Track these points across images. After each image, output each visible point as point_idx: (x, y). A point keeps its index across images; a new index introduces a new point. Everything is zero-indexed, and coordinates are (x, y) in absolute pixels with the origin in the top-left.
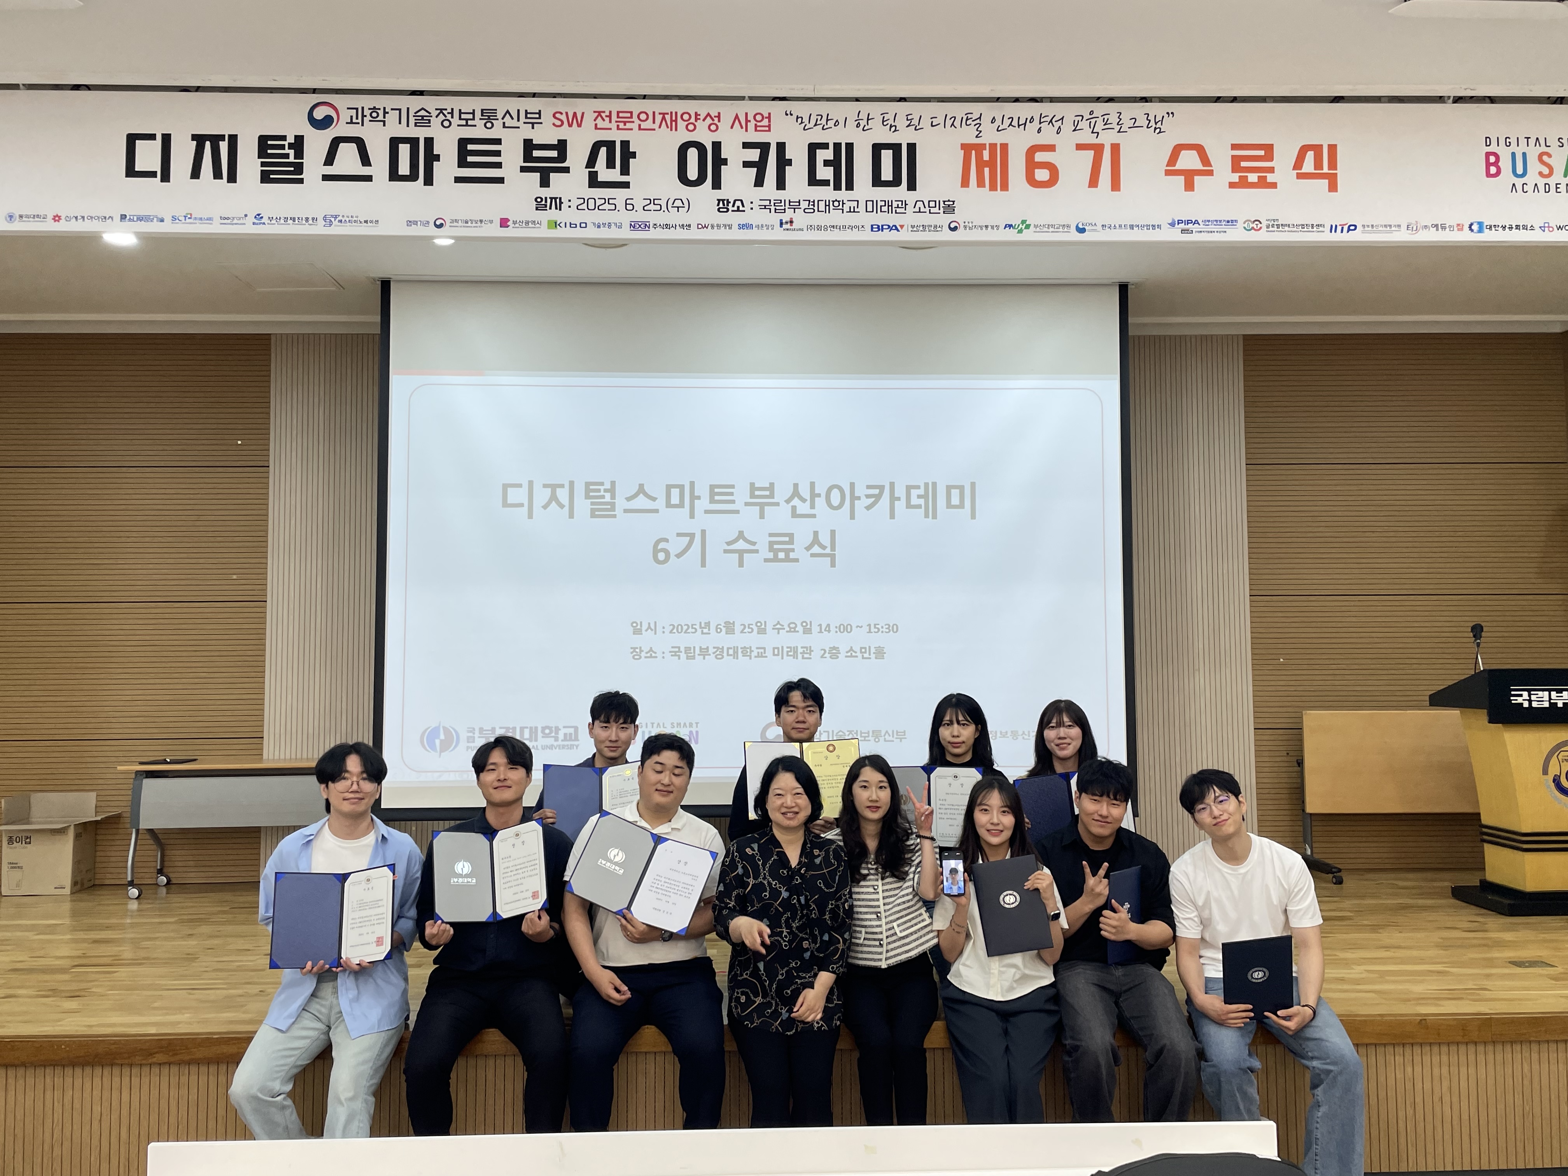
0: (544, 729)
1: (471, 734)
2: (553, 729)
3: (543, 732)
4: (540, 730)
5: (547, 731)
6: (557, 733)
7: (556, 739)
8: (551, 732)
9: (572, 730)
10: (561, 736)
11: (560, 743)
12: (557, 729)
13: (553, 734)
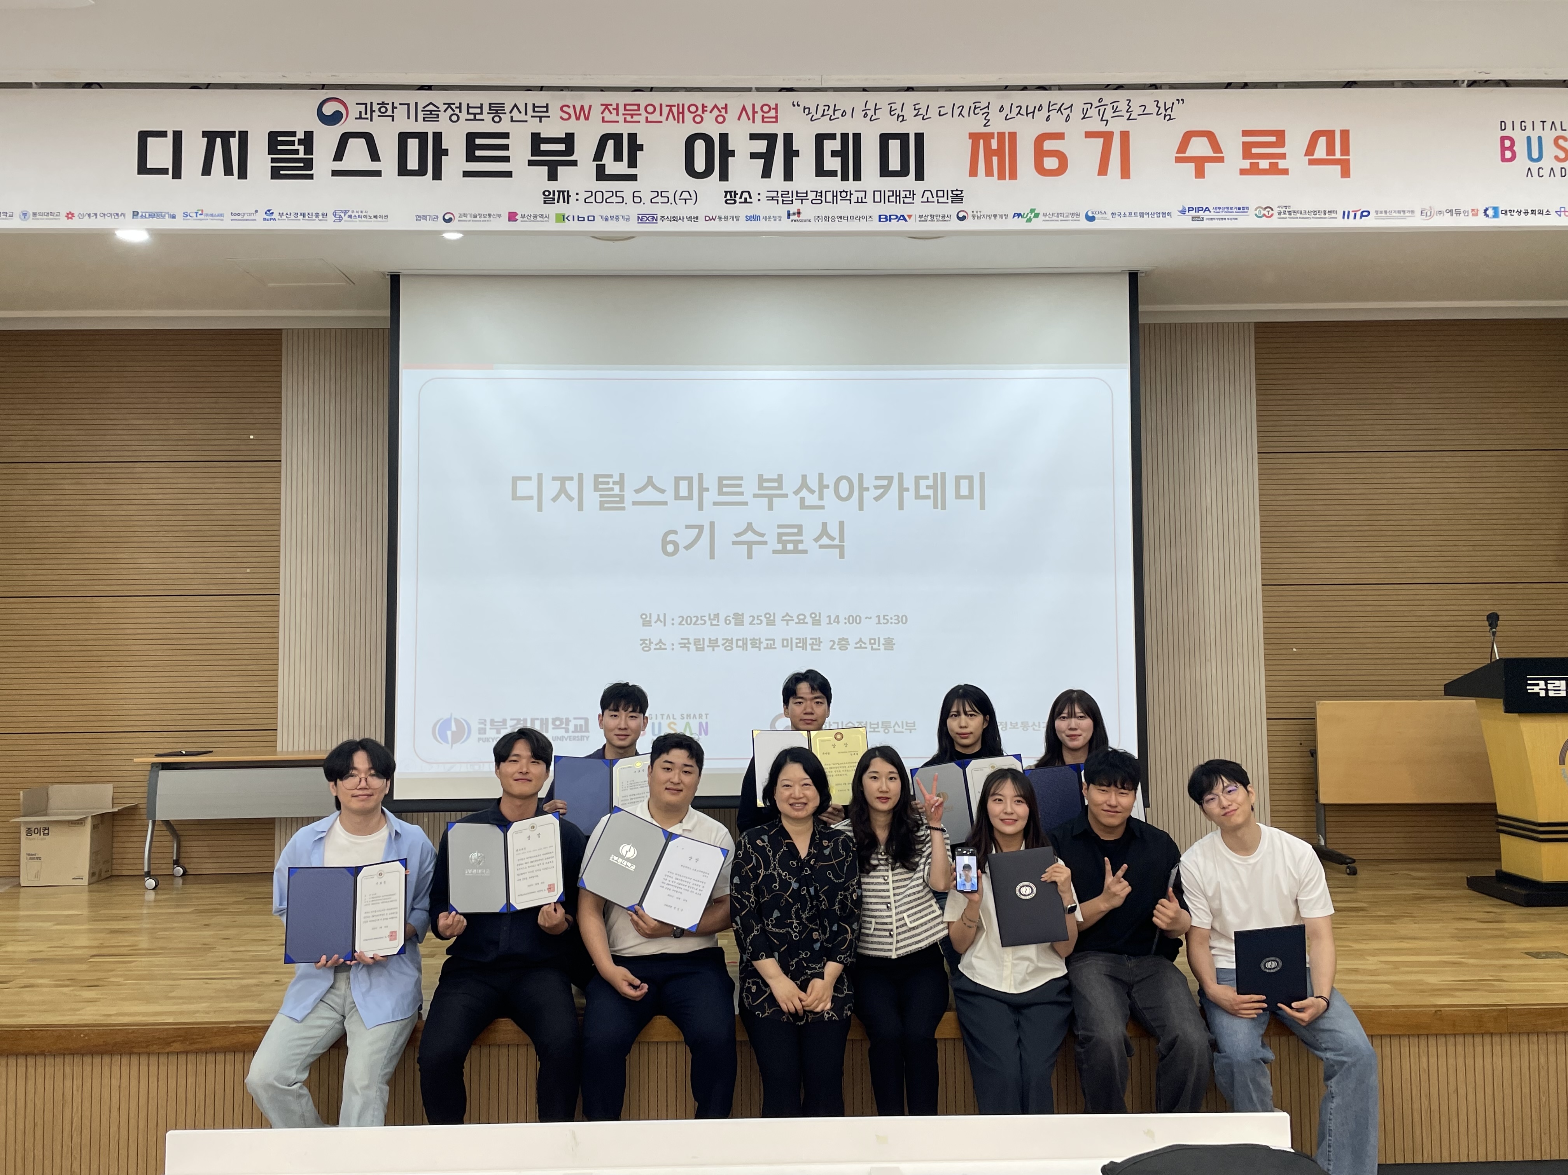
0: (554, 720)
1: (482, 726)
2: (564, 721)
3: (553, 723)
4: (550, 721)
5: (558, 723)
6: (567, 724)
7: (567, 731)
8: (562, 723)
9: (582, 722)
10: (571, 727)
11: (570, 734)
12: (568, 721)
13: (564, 726)
